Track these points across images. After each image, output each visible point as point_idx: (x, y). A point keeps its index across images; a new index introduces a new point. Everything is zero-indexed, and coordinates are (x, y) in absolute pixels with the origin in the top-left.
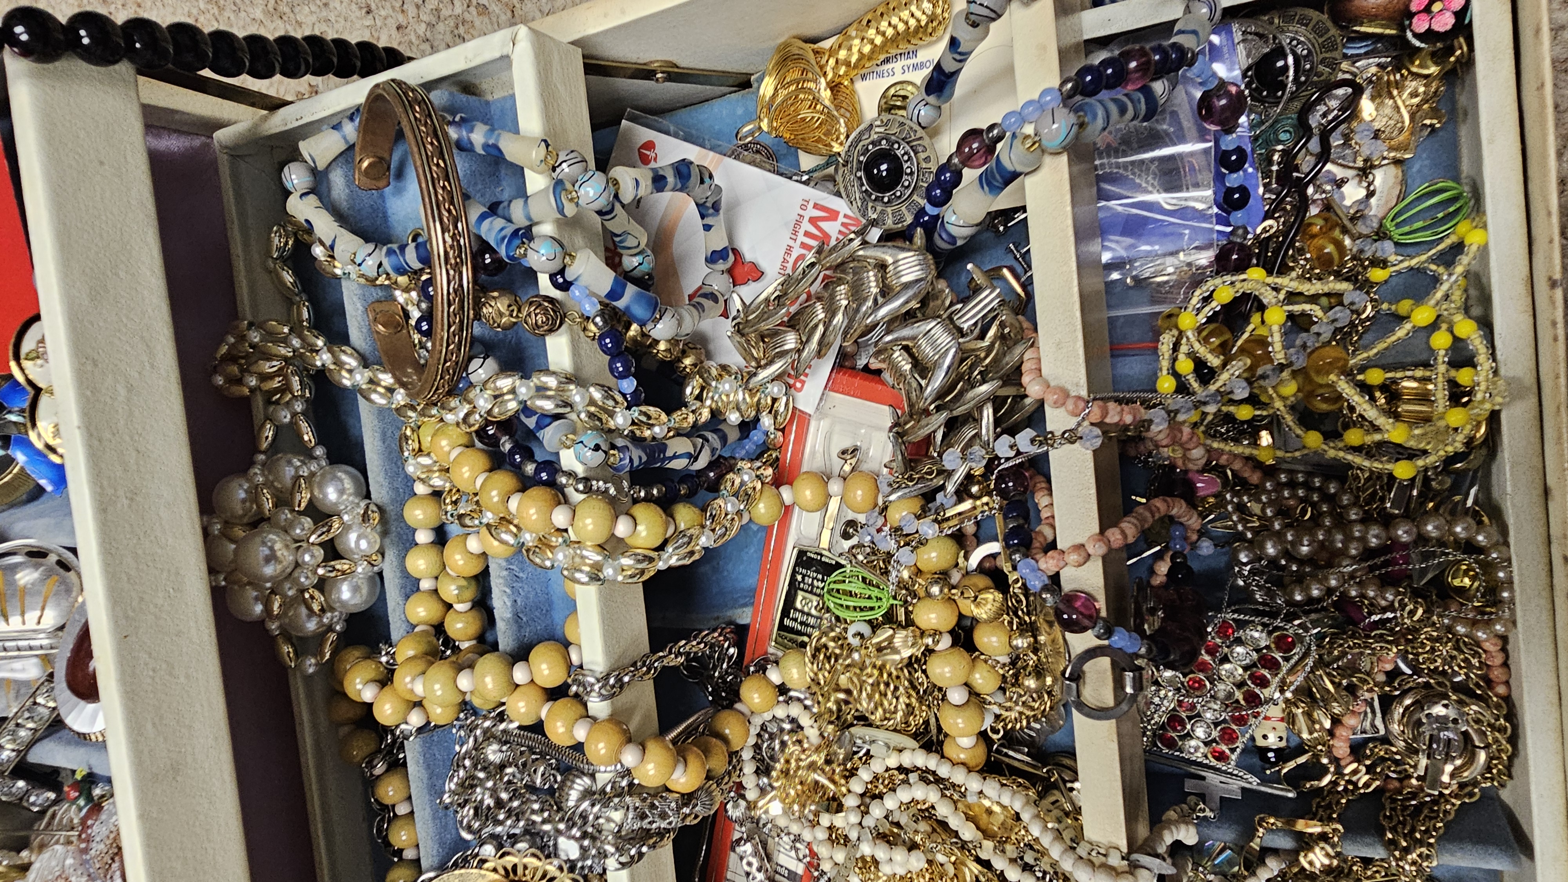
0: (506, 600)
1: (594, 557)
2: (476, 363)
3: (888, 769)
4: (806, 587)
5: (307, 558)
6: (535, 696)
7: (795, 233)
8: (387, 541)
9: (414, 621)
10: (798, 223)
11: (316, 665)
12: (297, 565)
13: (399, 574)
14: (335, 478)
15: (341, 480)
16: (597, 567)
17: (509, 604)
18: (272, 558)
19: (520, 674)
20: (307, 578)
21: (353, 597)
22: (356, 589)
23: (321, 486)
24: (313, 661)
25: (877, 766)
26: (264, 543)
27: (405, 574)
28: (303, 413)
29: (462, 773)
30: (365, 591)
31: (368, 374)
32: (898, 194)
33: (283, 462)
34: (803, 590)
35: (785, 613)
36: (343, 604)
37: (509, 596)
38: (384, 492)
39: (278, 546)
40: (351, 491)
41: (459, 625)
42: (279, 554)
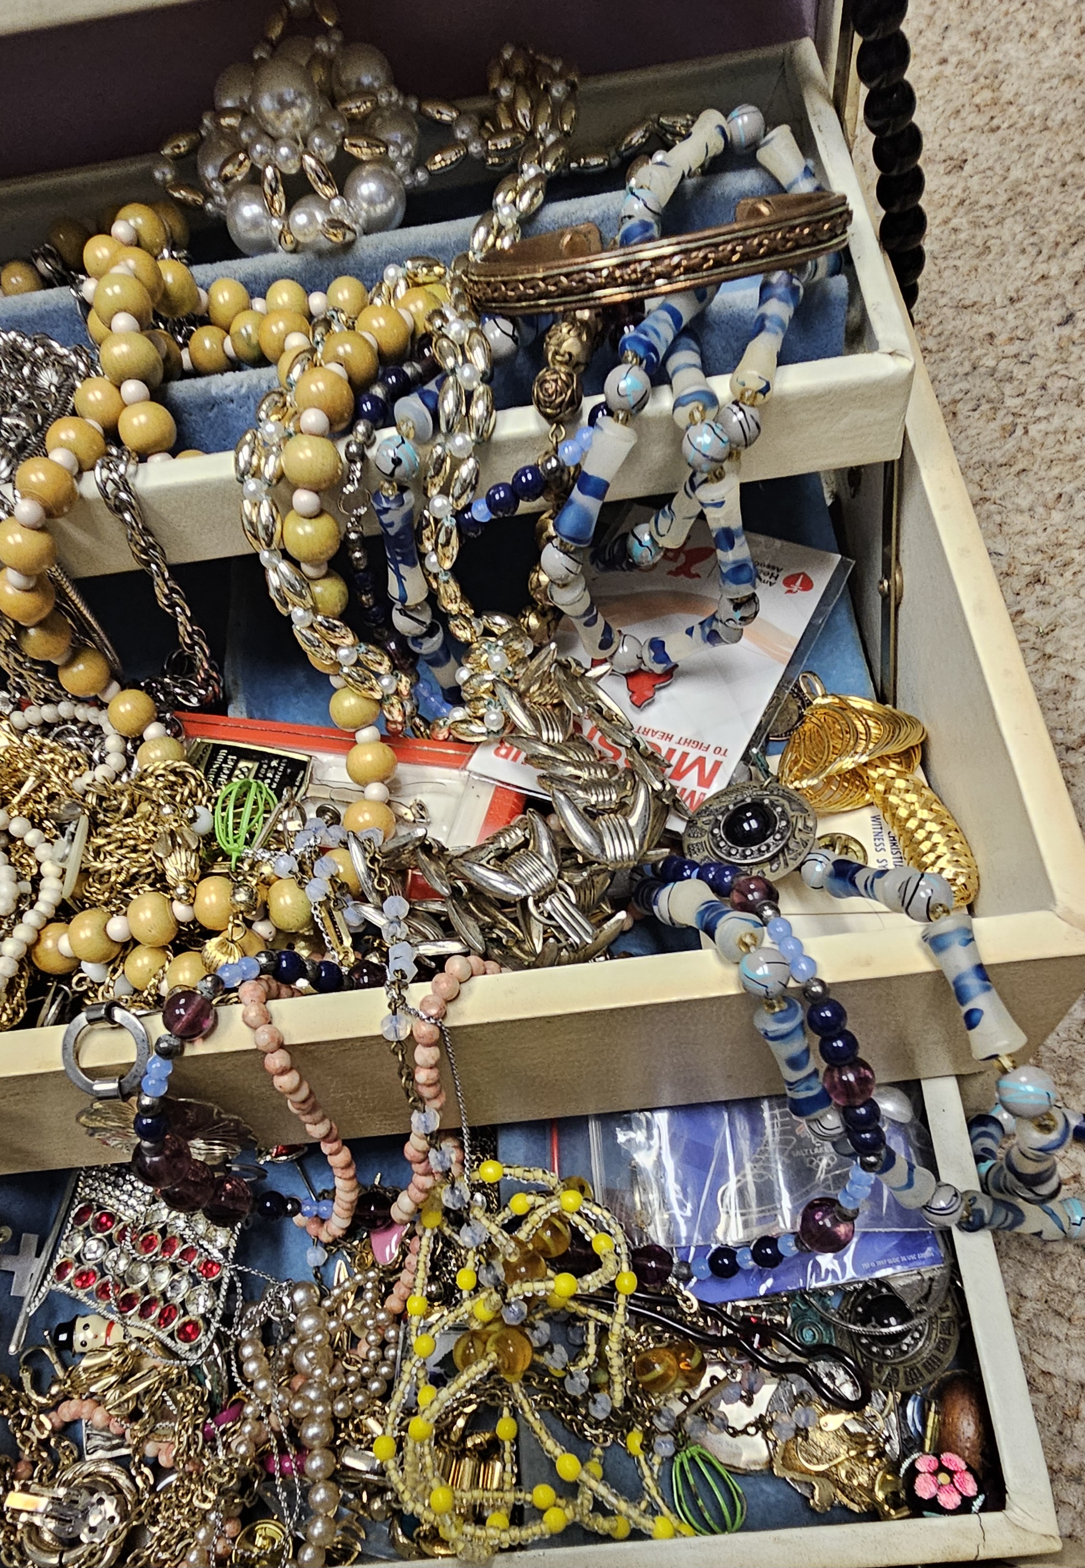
0: (232, 388)
1: (269, 471)
2: (508, 327)
3: (39, 864)
4: (263, 771)
5: (284, 151)
6: (108, 410)
7: (687, 742)
8: (310, 256)
9: (212, 289)
10: (699, 745)
11: (165, 181)
12: (275, 140)
13: (271, 272)
14: (388, 194)
15: (385, 201)
16: (257, 473)
17: (228, 392)
18: (283, 105)
19: (133, 388)
20: (262, 154)
21: (245, 221)
22: (255, 224)
23: (376, 175)
24: (169, 177)
25: (42, 851)
26: (300, 95)
27: (271, 280)
28: (467, 154)
29: (28, 345)
30: (254, 235)
31: (510, 223)
32: (722, 844)
33: (407, 131)
34: (260, 767)
35: (232, 750)
36: (235, 208)
37: (237, 391)
38: (370, 251)
39: (296, 111)
40: (373, 214)
41: (207, 344)
42: (287, 114)
